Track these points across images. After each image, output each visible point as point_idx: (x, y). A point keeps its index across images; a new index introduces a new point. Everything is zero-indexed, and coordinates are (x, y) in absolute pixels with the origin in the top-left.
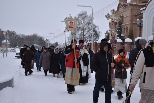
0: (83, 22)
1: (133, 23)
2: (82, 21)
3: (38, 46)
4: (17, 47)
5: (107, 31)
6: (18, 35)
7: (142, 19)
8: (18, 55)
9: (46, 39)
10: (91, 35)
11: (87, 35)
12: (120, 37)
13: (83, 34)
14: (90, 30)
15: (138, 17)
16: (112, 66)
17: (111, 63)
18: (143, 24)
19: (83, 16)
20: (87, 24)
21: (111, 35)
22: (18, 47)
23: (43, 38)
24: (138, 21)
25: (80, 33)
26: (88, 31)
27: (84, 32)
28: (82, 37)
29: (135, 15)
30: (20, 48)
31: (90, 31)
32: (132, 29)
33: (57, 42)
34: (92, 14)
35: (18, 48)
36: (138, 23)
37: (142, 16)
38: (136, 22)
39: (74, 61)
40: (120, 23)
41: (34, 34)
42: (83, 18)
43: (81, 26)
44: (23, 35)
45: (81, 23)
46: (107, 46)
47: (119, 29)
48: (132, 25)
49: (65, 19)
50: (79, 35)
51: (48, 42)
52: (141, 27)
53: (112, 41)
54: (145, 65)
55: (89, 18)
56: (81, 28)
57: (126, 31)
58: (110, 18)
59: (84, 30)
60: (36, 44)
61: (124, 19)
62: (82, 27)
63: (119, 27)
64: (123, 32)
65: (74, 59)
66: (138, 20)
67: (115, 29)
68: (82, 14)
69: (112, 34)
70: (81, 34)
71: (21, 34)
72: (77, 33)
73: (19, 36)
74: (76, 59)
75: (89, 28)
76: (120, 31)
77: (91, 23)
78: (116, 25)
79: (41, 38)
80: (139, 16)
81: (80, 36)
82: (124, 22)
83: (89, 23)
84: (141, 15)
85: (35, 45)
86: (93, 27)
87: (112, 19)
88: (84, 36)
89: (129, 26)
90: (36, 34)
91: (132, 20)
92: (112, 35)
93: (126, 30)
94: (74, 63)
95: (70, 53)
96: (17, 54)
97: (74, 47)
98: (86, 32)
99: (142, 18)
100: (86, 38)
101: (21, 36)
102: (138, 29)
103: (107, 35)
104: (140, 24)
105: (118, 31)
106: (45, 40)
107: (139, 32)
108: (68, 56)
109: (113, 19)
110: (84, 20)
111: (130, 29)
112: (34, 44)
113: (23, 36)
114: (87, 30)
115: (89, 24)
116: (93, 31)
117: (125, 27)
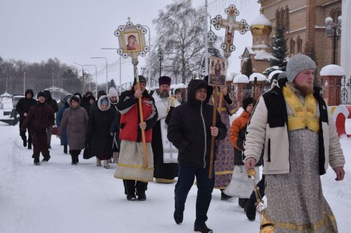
0: (181, 25)
1: (316, 27)
2: (178, 25)
3: (62, 90)
4: (6, 94)
5: (246, 49)
6: (8, 61)
7: (340, 18)
8: (8, 117)
9: (84, 74)
10: (204, 62)
11: (192, 62)
12: (280, 66)
13: (181, 57)
14: (201, 48)
15: (329, 10)
16: (212, 132)
17: (211, 128)
18: (343, 29)
19: (182, 10)
20: (192, 31)
21: (213, 65)
22: (8, 95)
23: (74, 71)
24: (329, 22)
25: (174, 56)
26: (196, 50)
27: (183, 52)
28: (179, 67)
29: (320, 6)
30: (12, 97)
31: (201, 51)
32: (313, 44)
33: (112, 81)
34: (206, 6)
35: (8, 97)
36: (329, 27)
37: (340, 8)
38: (324, 24)
39: (139, 127)
40: (282, 29)
41: (50, 61)
42: (181, 17)
43: (175, 36)
44: (20, 63)
45: (177, 29)
46: (203, 90)
47: (278, 44)
48: (312, 32)
49: (118, 30)
50: (171, 62)
51: (87, 82)
52: (336, 39)
53: (213, 78)
54: (268, 125)
55: (198, 17)
56: (177, 42)
57: (296, 50)
58: (222, 26)
59: (183, 47)
60: (57, 85)
61: (292, 19)
62: (178, 40)
63: (278, 37)
64: (289, 51)
65: (139, 122)
66: (329, 19)
67: (268, 45)
68: (179, 6)
69: (213, 63)
70: (177, 58)
71: (17, 60)
72: (166, 57)
73: (10, 64)
74: (144, 121)
75: (197, 41)
76: (280, 50)
77: (202, 30)
78: (269, 34)
79: (70, 71)
80: (332, 7)
81: (174, 64)
82: (291, 25)
83: (198, 30)
84: (335, 7)
85: (53, 89)
86: (208, 40)
87: (228, 28)
88: (184, 64)
89: (304, 37)
90: (56, 59)
91: (312, 20)
92: (215, 64)
93: (296, 45)
94: (139, 130)
95: (130, 108)
96: (6, 114)
97: (138, 93)
98: (190, 53)
99: (340, 13)
100: (191, 69)
101: (15, 65)
102: (330, 42)
103: (246, 59)
104: (335, 29)
105: (274, 48)
106: (80, 74)
107: (330, 51)
108: (125, 114)
109: (230, 29)
110: (184, 22)
111: (307, 44)
112: (51, 86)
113: (21, 66)
114: (193, 49)
115: (197, 32)
116: (209, 50)
117: (295, 39)
